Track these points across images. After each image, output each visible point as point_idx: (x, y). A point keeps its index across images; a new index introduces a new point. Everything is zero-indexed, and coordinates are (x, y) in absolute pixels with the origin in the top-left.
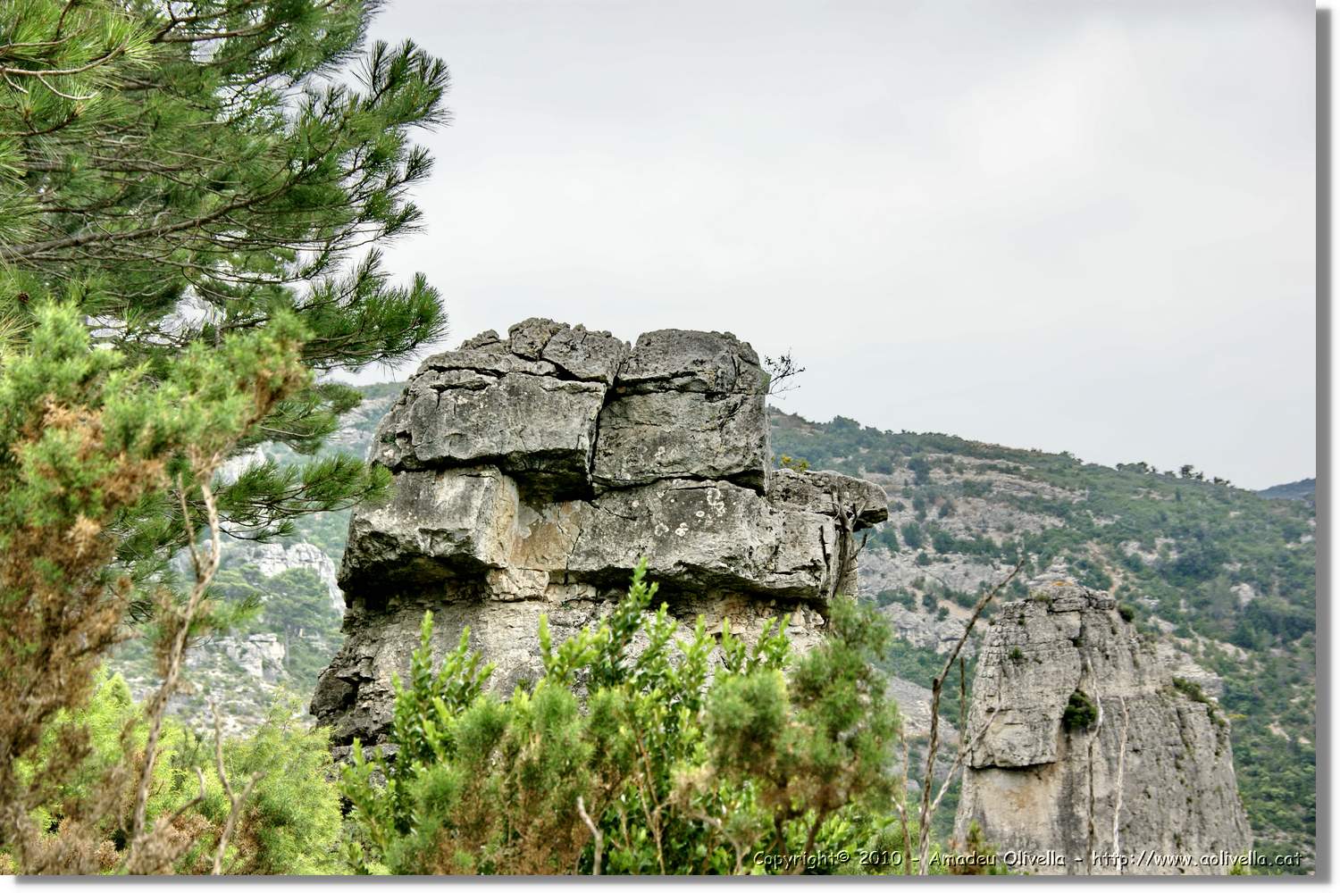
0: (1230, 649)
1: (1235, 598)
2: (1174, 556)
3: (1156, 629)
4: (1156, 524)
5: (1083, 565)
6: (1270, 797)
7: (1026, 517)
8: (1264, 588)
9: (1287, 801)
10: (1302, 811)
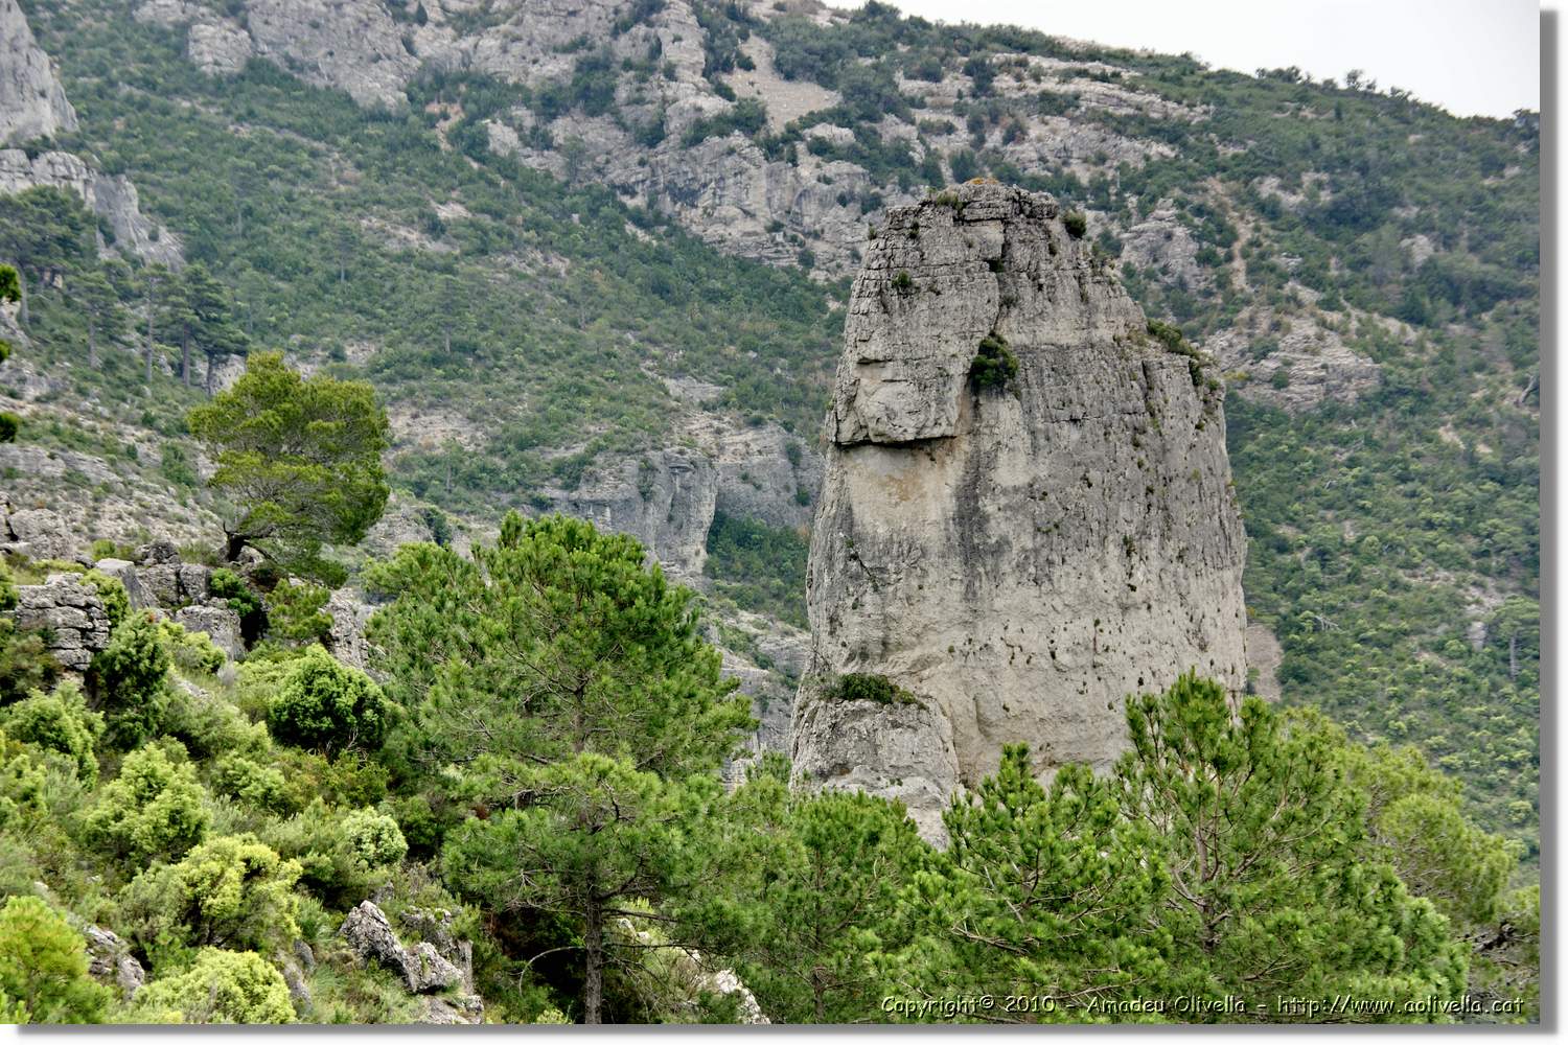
0: (1393, 325)
1: (1407, 254)
2: (1325, 197)
3: (1293, 299)
4: (1304, 153)
5: (1199, 211)
6: (1430, 525)
7: (1125, 143)
8: (1447, 241)
9: (1454, 529)
10: (1473, 543)
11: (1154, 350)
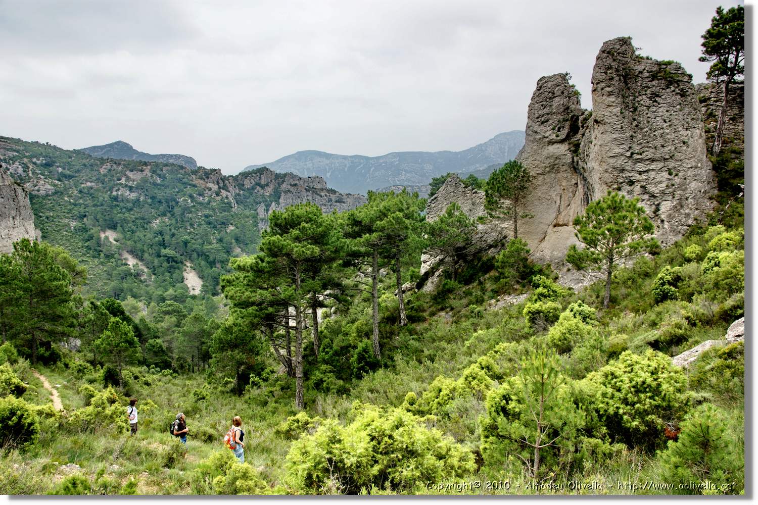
0: (56, 182)
1: (58, 171)
2: (44, 162)
3: (40, 177)
4: (40, 155)
5: (23, 164)
6: (64, 212)
7: (9, 152)
8: (64, 169)
9: (68, 213)
10: (71, 215)
11: (16, 186)
